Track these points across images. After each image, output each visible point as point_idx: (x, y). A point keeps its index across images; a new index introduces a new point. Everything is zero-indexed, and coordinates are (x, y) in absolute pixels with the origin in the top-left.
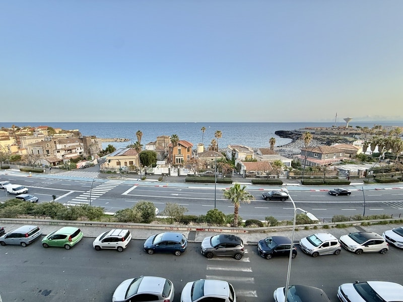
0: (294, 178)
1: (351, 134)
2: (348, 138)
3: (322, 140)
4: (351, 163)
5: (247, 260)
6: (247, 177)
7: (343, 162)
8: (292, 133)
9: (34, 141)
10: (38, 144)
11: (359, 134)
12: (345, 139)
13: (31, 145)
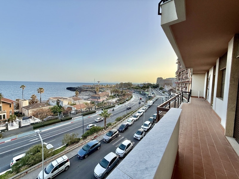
0: (98, 109)
1: (101, 88)
2: (101, 90)
3: (92, 91)
4: (110, 99)
5: (120, 136)
6: (77, 113)
7: (107, 99)
8: (77, 89)
11: (104, 88)
12: (100, 90)
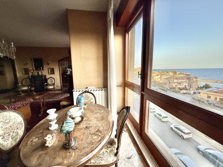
9: (166, 77)
10: (167, 79)
13: (164, 79)
